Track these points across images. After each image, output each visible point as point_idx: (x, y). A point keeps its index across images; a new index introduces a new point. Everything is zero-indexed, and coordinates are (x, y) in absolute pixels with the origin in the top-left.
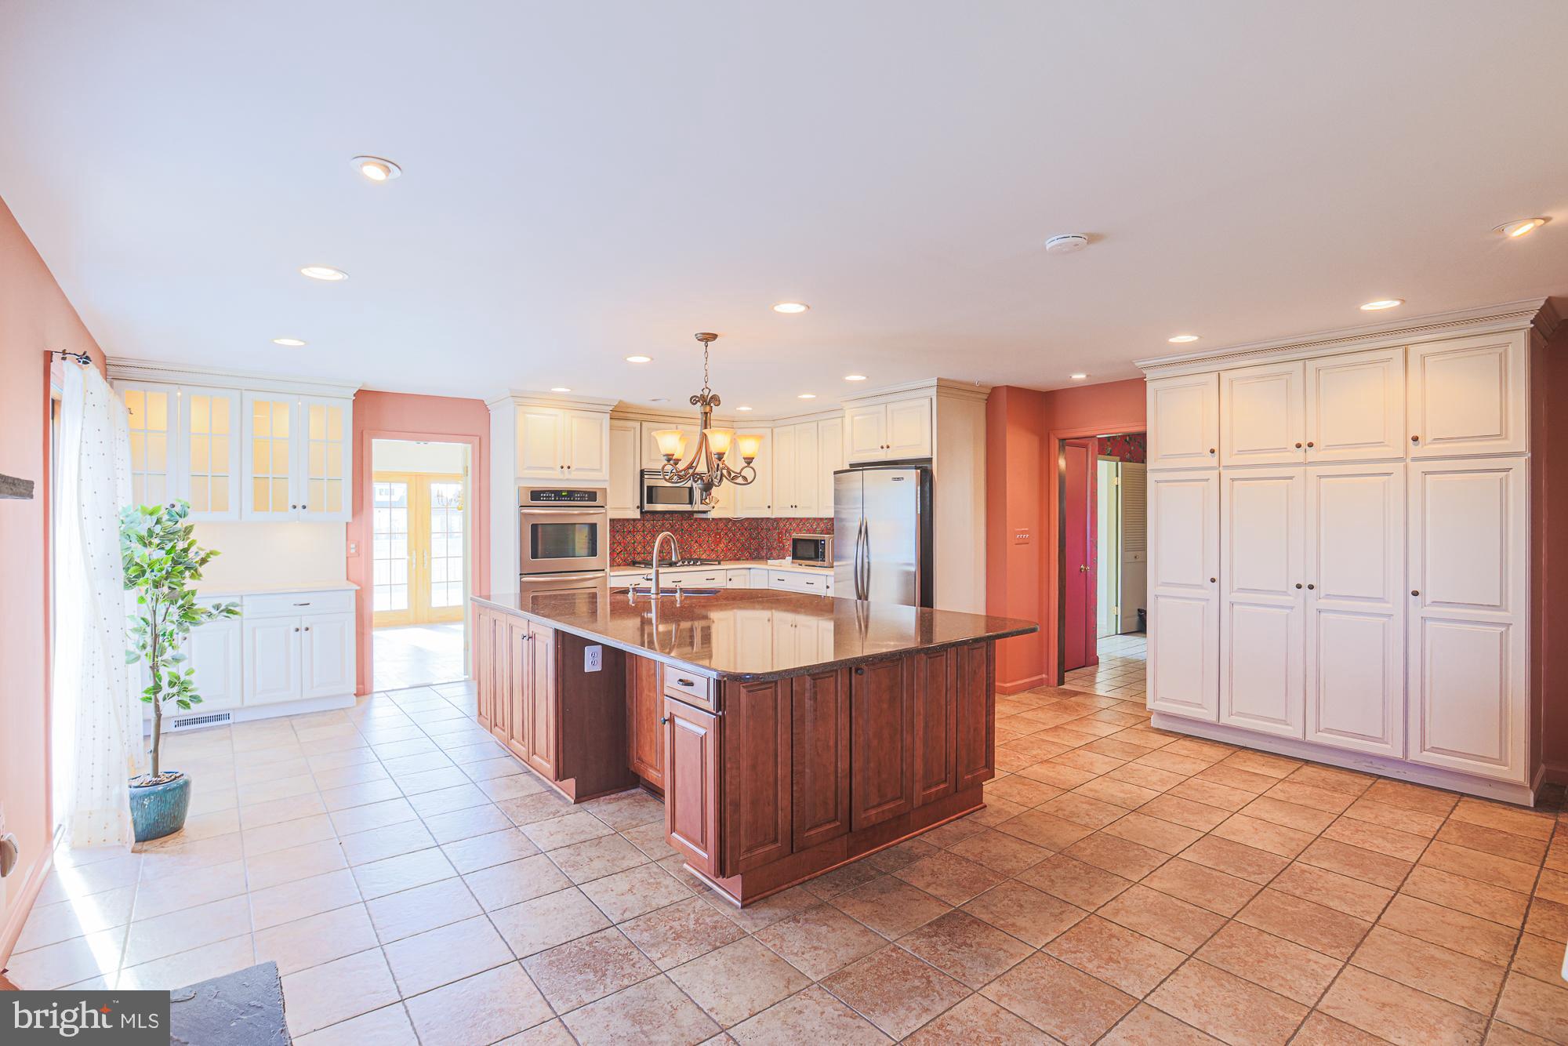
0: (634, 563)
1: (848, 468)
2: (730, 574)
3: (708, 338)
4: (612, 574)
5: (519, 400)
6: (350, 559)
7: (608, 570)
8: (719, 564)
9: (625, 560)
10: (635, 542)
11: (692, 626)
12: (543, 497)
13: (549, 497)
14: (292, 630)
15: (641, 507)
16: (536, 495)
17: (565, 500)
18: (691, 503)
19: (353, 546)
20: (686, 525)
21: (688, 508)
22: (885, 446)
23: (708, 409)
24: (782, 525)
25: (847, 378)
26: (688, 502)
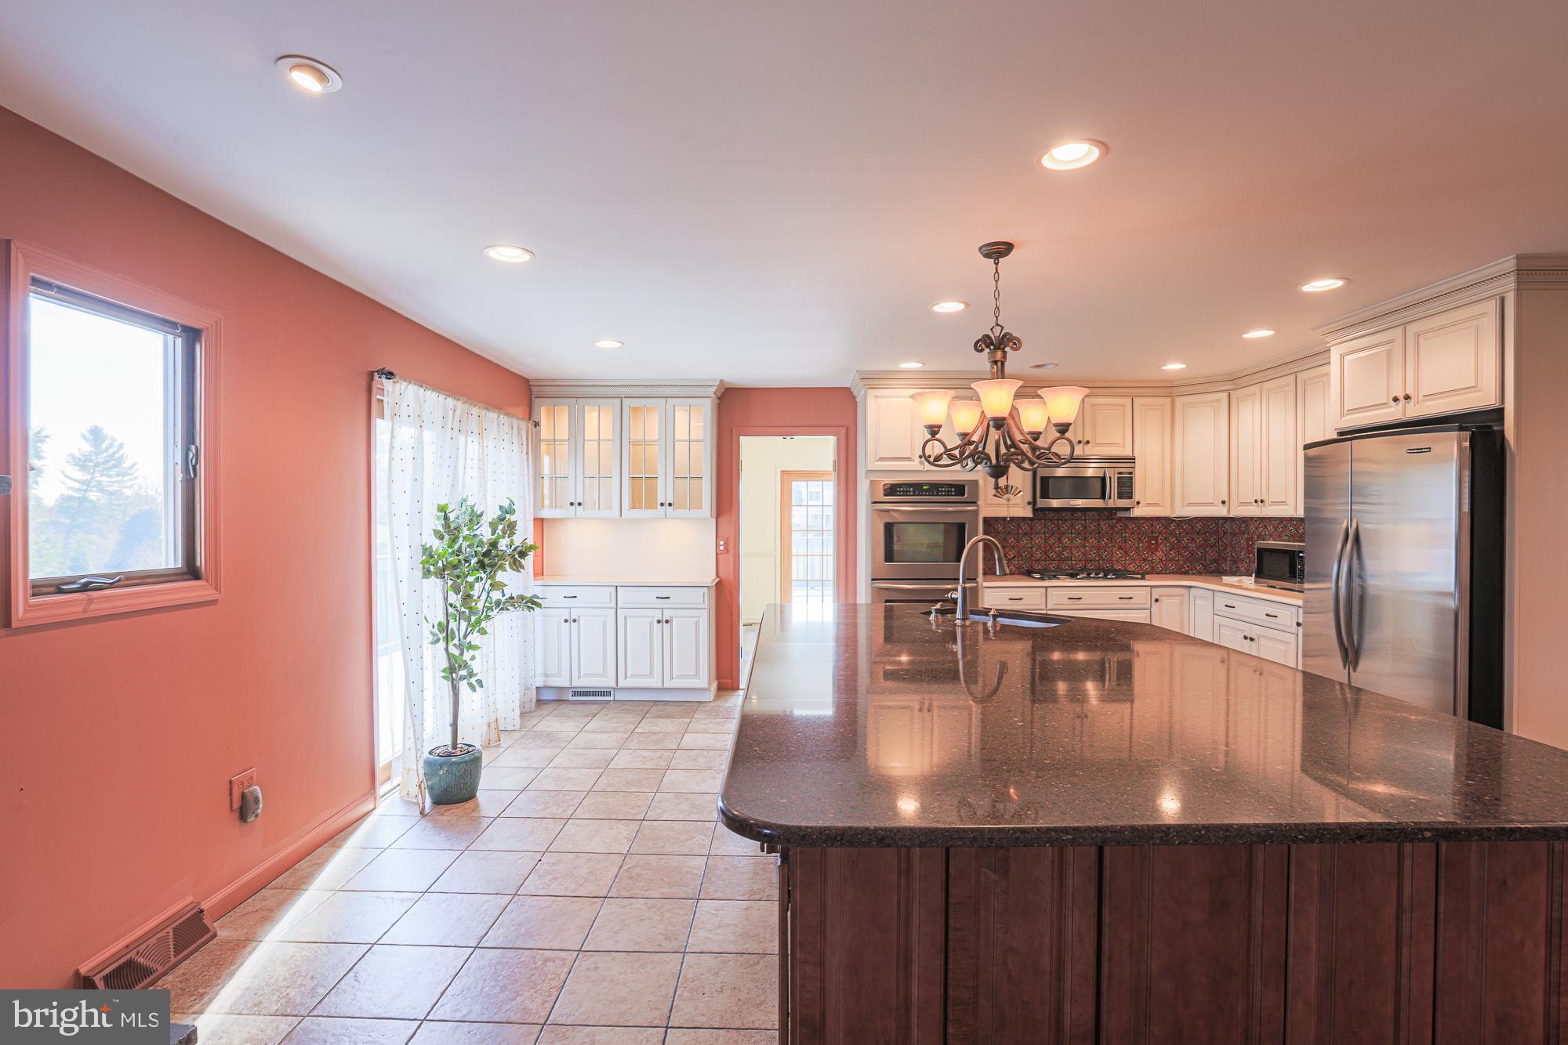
0: (1029, 573)
1: (1335, 436)
2: (1156, 593)
3: (998, 251)
4: (985, 584)
5: (870, 382)
6: (720, 556)
7: (980, 578)
8: (1143, 578)
9: (1019, 567)
10: (1032, 547)
11: (1104, 659)
12: (900, 491)
13: (907, 491)
14: (655, 621)
15: (1033, 503)
16: (892, 490)
17: (926, 495)
18: (1103, 497)
19: (722, 543)
20: (1104, 526)
21: (1097, 503)
22: (1401, 398)
23: (999, 354)
24: (1252, 528)
25: (1306, 288)
26: (1099, 495)
